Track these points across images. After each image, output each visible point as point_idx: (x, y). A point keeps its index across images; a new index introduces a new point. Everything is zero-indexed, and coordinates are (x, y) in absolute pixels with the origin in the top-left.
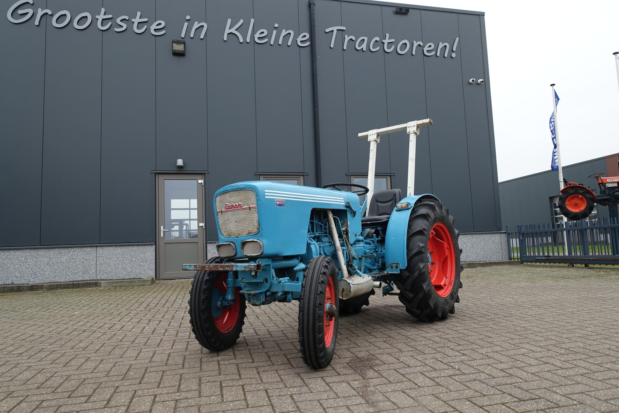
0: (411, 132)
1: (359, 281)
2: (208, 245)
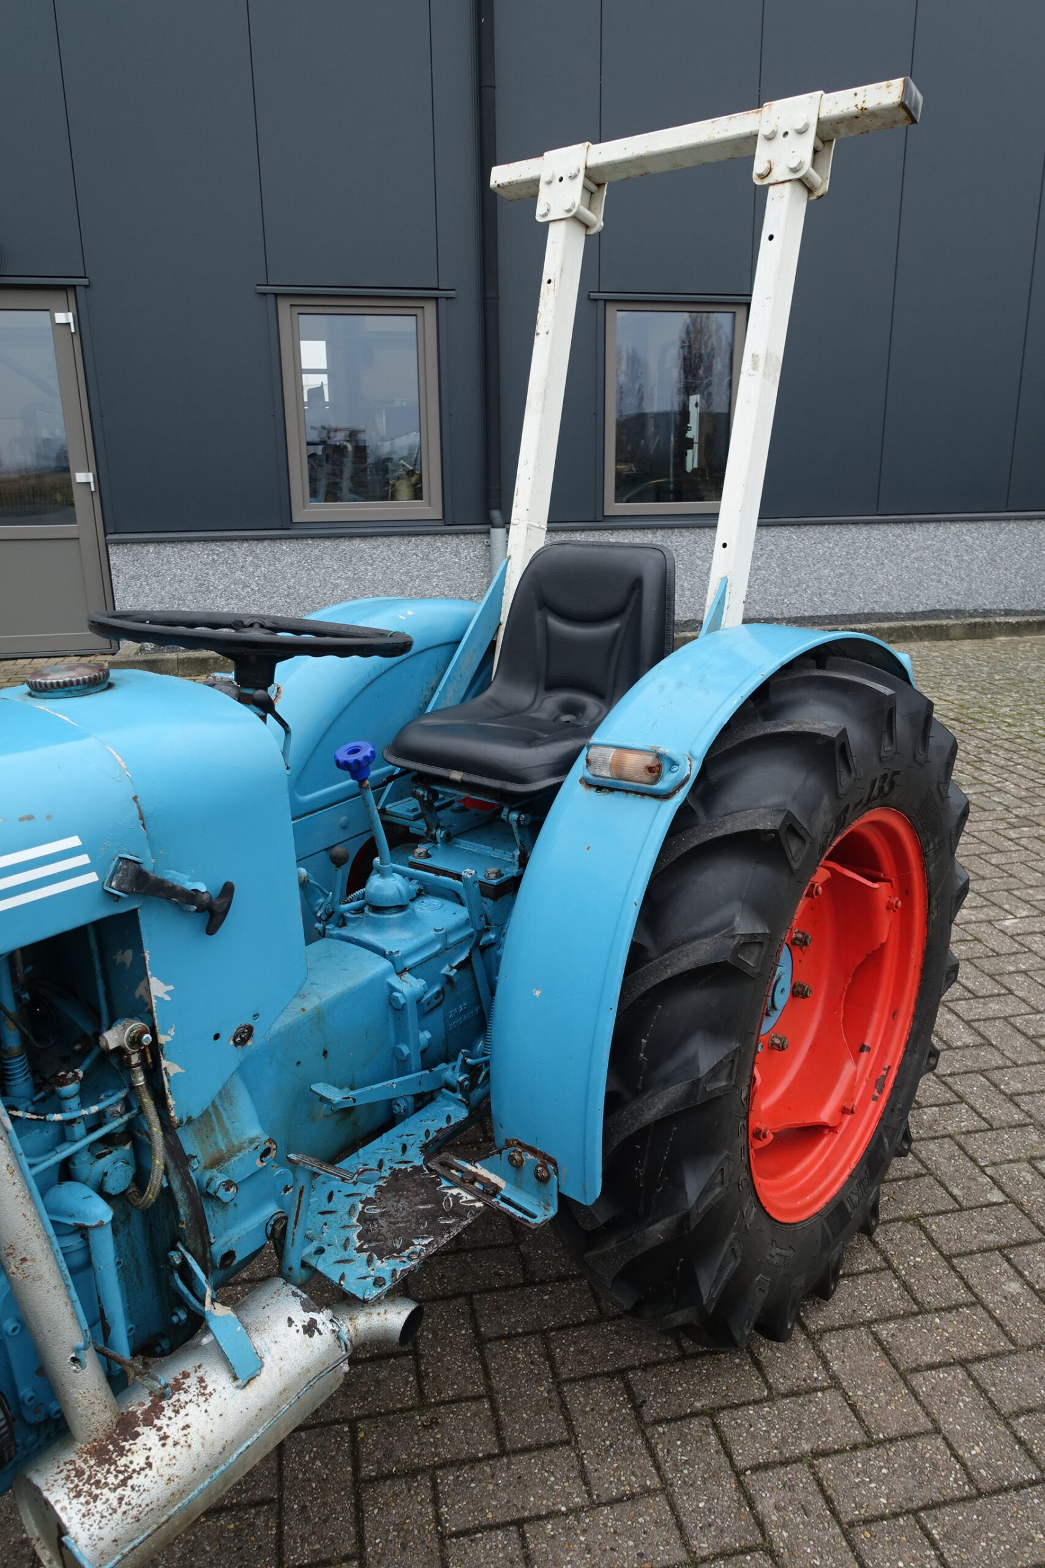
0: (778, 174)
1: (196, 1446)
2: (112, 549)
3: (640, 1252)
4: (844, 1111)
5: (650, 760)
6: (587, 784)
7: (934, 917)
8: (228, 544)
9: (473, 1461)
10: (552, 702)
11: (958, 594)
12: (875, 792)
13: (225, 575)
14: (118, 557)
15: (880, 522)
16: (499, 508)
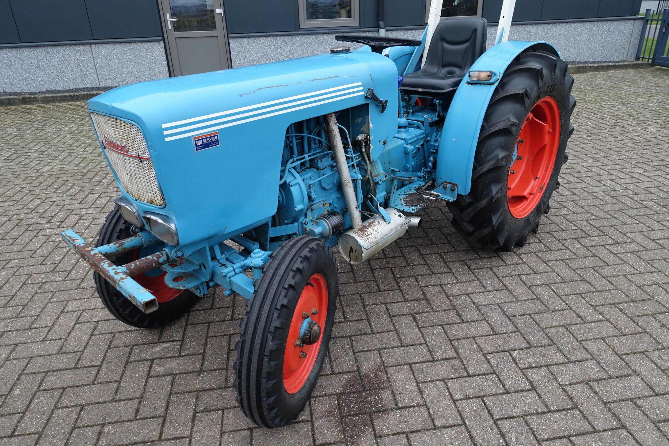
1: (380, 233)
2: (231, 41)
3: (478, 209)
4: (531, 194)
5: (489, 73)
6: (468, 83)
7: (562, 137)
8: (275, 38)
9: (425, 275)
10: (444, 71)
11: (573, 55)
12: (549, 90)
13: (274, 51)
14: (233, 43)
15: (541, 24)
16: (383, 20)
